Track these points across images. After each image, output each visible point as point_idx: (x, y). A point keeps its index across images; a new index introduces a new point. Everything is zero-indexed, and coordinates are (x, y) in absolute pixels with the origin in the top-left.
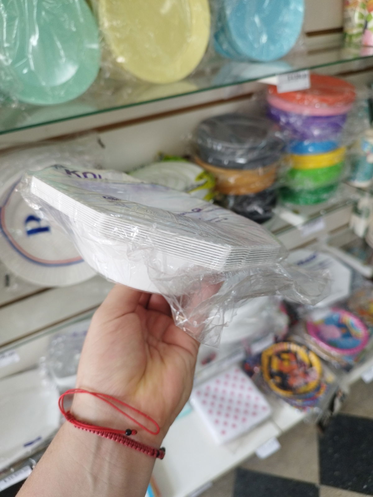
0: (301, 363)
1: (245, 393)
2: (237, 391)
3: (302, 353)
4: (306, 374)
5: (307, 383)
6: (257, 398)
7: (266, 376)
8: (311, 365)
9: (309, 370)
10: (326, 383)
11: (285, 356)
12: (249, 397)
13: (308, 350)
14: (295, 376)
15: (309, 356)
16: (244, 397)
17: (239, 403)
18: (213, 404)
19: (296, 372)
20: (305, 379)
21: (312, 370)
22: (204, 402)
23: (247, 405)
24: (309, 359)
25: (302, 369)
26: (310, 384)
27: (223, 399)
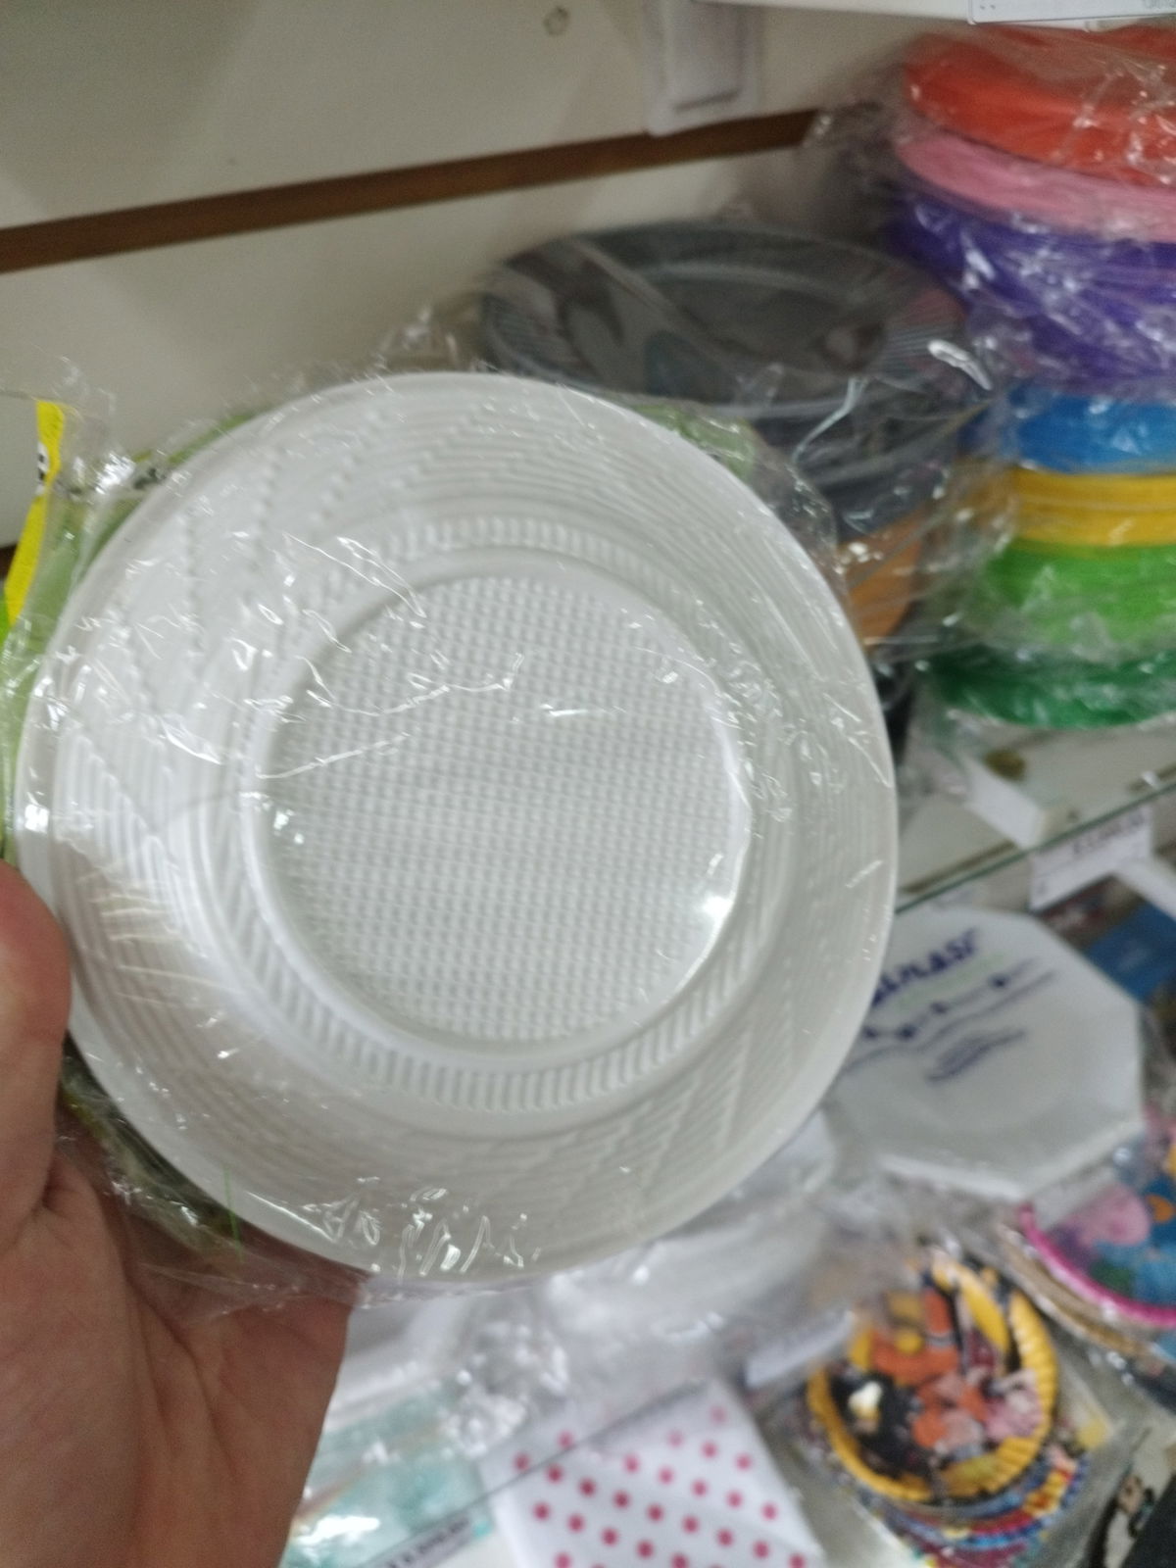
0: (969, 1342)
1: (723, 1476)
2: (689, 1465)
3: (976, 1296)
4: (988, 1395)
5: (991, 1446)
6: (770, 1512)
7: (818, 1401)
8: (1014, 1362)
9: (1003, 1383)
10: (1073, 1451)
11: (906, 1305)
12: (735, 1500)
13: (1006, 1288)
14: (948, 1405)
15: (1006, 1314)
16: (716, 1500)
17: (691, 1525)
18: (576, 1524)
19: (948, 1386)
20: (984, 1425)
21: (1019, 1387)
22: (542, 1512)
23: (725, 1538)
24: (1010, 1332)
25: (975, 1375)
26: (1005, 1452)
27: (622, 1500)
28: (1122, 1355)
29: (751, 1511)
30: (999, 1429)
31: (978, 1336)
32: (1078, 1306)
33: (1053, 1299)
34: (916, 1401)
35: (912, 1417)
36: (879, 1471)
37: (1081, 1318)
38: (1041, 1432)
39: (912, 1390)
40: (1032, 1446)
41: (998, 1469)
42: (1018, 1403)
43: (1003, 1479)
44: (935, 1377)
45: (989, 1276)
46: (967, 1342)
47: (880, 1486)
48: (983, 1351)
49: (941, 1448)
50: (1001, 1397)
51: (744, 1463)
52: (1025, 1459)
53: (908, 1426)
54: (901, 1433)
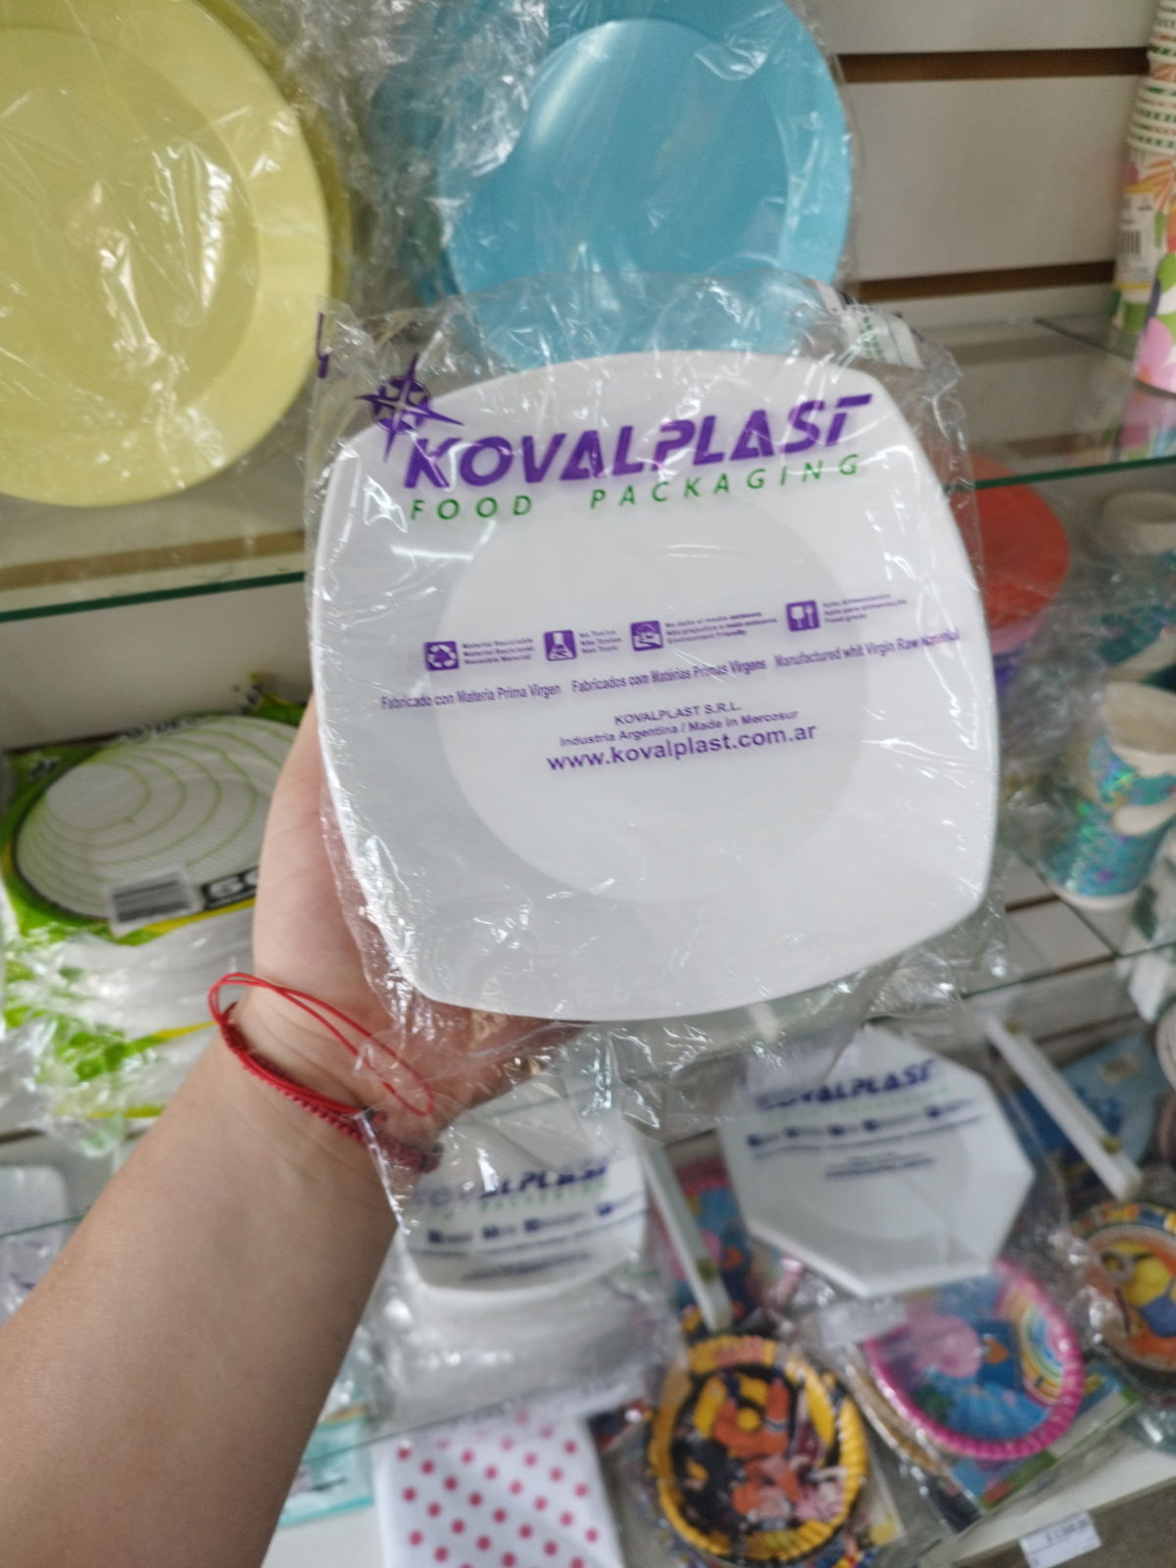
0: (801, 1433)
1: (562, 1498)
2: (537, 1483)
3: (816, 1395)
4: (804, 1480)
5: (794, 1524)
6: (592, 1536)
7: (658, 1451)
8: (834, 1457)
9: (820, 1474)
10: (864, 1543)
11: (754, 1389)
12: (567, 1519)
13: (841, 1392)
14: (768, 1481)
15: (837, 1417)
16: (551, 1516)
17: (526, 1532)
18: (434, 1510)
19: (771, 1466)
20: (794, 1505)
21: (832, 1479)
22: (410, 1495)
23: (551, 1549)
24: (837, 1432)
25: (797, 1461)
26: (804, 1531)
27: (476, 1500)
28: (924, 1470)
29: (576, 1533)
30: (805, 1511)
31: (810, 1427)
32: (895, 1421)
33: (875, 1409)
34: (741, 1473)
35: (734, 1484)
36: (691, 1523)
37: (895, 1431)
38: (837, 1521)
39: (741, 1462)
40: (826, 1531)
41: (793, 1543)
42: (828, 1492)
43: (795, 1553)
44: (763, 1456)
45: (829, 1380)
46: (798, 1432)
47: (690, 1536)
48: (810, 1443)
49: (752, 1516)
50: (815, 1485)
51: (581, 1491)
52: (818, 1540)
53: (729, 1492)
54: (723, 1496)
